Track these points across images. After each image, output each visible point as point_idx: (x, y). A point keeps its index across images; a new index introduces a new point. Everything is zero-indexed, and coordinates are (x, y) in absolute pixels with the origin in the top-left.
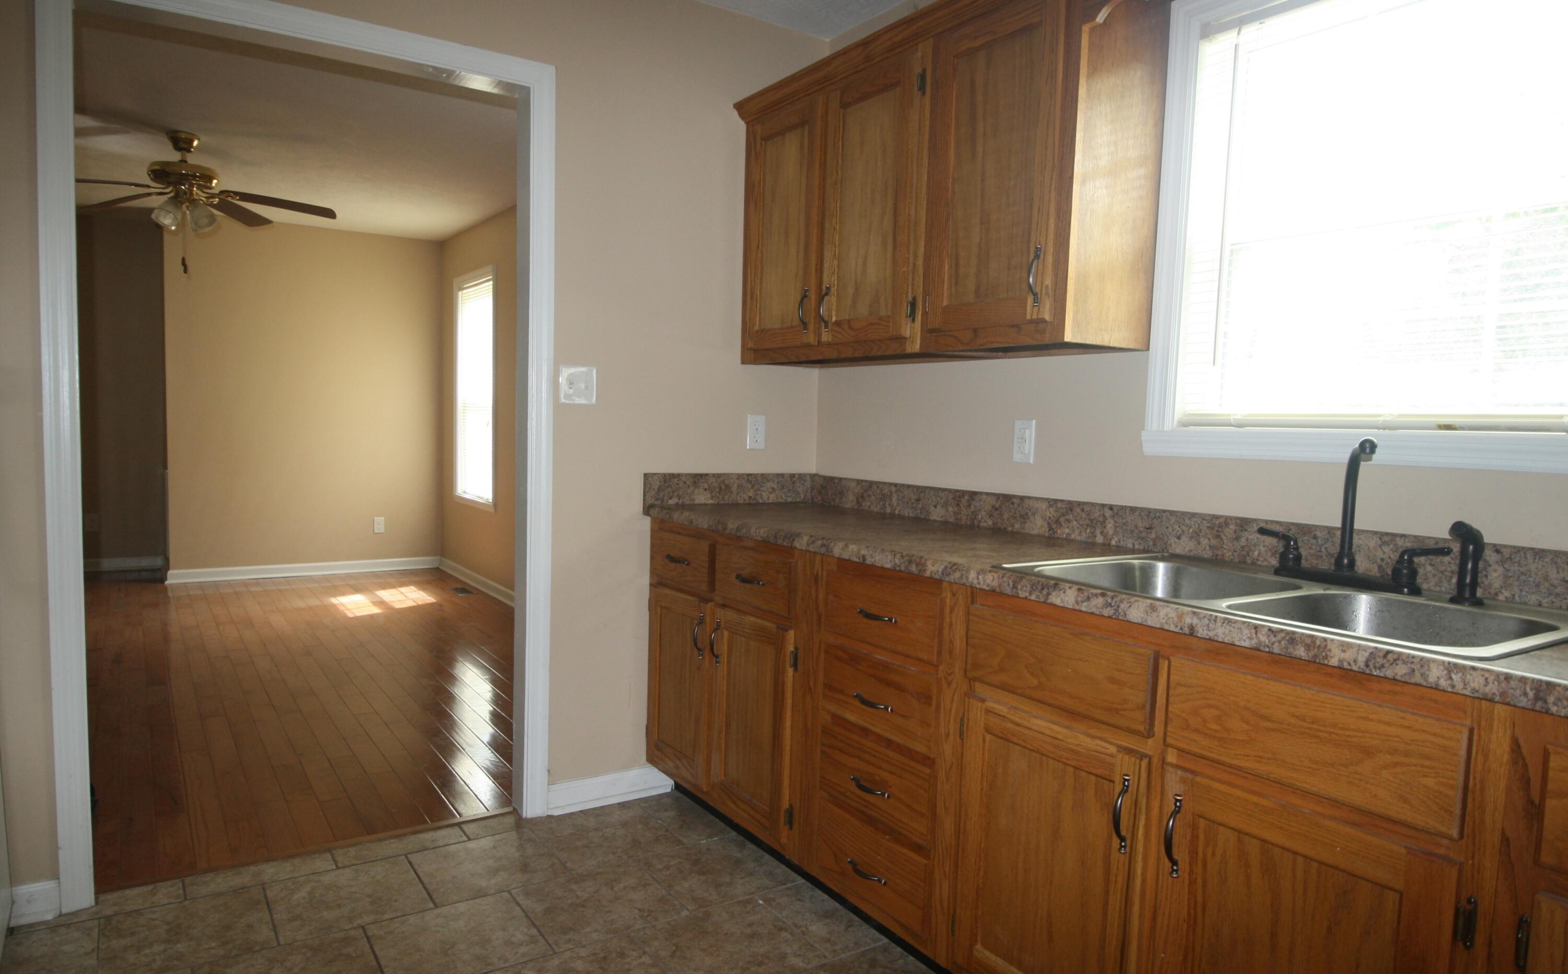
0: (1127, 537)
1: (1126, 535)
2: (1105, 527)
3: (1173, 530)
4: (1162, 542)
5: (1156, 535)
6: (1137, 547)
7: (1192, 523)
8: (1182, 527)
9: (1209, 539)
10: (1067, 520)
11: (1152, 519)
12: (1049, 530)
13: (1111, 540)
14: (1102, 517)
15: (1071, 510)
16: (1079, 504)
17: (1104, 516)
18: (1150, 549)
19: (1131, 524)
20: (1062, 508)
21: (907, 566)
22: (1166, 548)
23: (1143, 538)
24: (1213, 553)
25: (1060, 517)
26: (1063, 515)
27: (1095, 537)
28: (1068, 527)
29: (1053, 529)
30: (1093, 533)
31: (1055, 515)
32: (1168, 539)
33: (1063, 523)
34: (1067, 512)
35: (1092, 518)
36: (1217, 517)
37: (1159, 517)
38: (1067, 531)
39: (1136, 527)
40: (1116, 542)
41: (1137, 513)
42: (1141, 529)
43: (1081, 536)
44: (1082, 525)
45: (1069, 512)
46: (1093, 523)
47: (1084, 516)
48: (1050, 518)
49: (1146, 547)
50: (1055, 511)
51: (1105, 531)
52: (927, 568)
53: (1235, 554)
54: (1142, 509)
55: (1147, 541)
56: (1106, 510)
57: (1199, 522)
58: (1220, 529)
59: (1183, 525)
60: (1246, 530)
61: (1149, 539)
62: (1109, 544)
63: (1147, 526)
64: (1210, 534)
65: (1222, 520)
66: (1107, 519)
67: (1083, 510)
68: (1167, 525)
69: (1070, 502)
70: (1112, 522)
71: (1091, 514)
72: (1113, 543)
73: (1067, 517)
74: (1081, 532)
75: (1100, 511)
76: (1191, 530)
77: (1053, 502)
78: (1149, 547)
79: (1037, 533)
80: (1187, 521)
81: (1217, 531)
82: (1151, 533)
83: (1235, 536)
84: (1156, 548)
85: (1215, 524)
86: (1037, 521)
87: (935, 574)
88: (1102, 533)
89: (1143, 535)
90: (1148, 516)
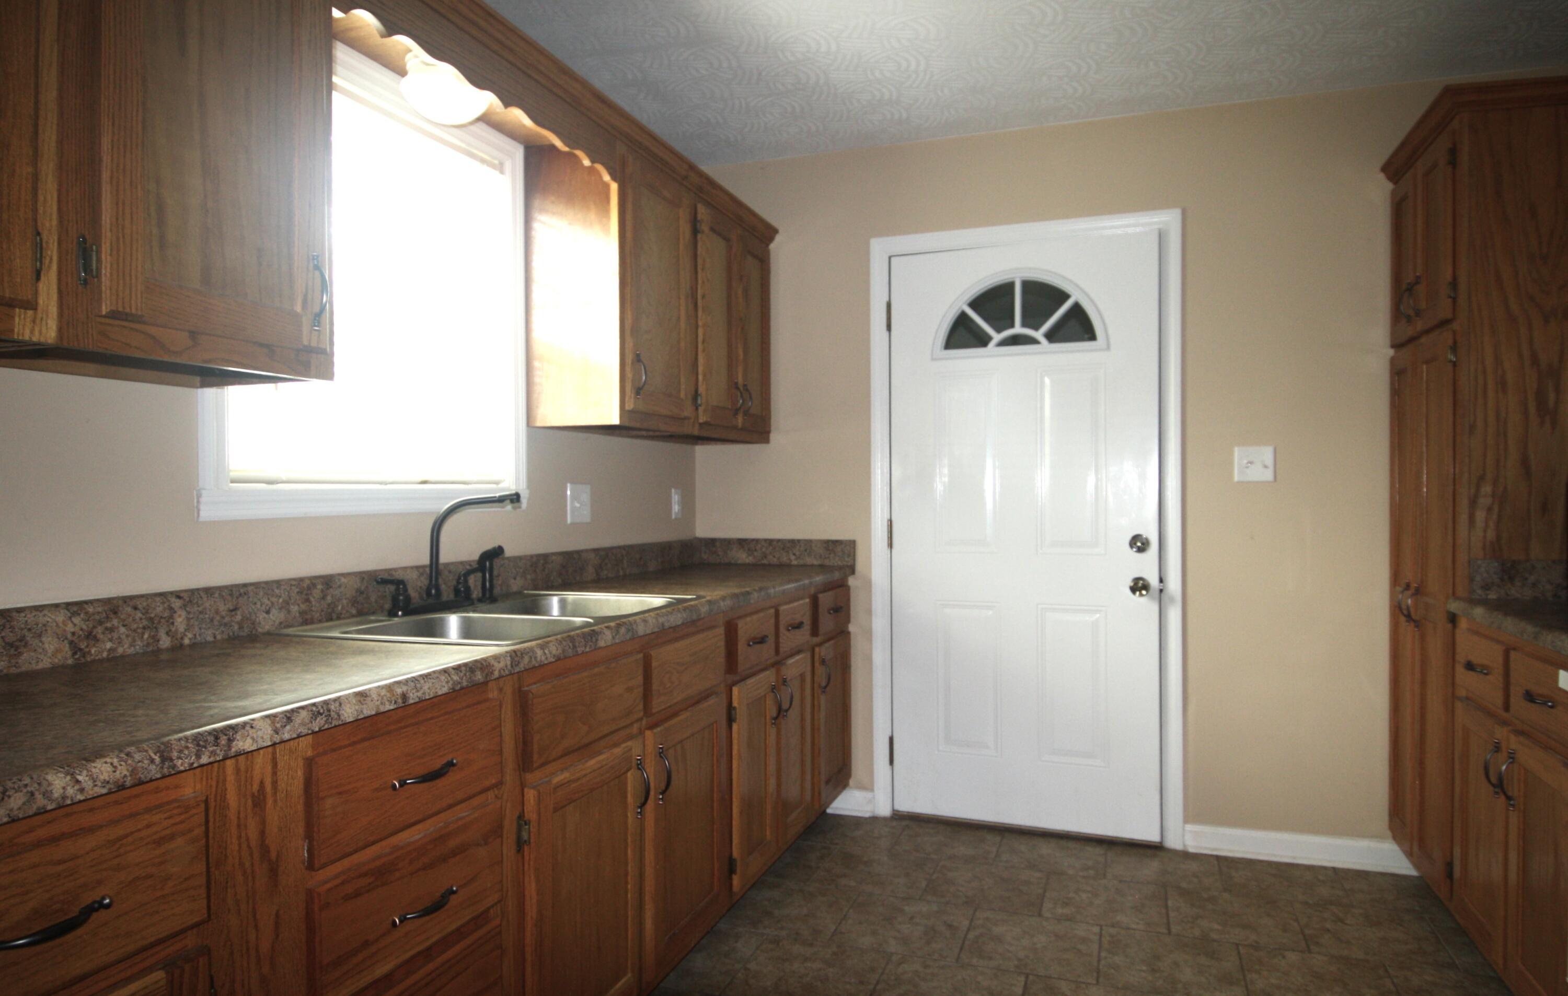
0: (205, 629)
1: (204, 626)
2: (173, 623)
3: (261, 606)
4: (249, 622)
5: (242, 616)
6: (219, 637)
7: (282, 592)
8: (271, 599)
9: (299, 605)
10: (107, 629)
11: (237, 598)
12: (75, 653)
13: (182, 638)
14: (167, 611)
15: (115, 613)
16: (126, 600)
17: (171, 608)
18: (236, 634)
19: (210, 611)
20: (99, 613)
21: (470, 678)
22: (254, 628)
23: (226, 625)
24: (302, 619)
25: (94, 627)
26: (101, 623)
27: (158, 641)
28: (111, 640)
29: (81, 650)
30: (153, 637)
31: (84, 627)
32: (256, 617)
33: (101, 636)
34: (107, 617)
35: (153, 615)
36: (301, 580)
37: (245, 594)
38: (109, 645)
39: (217, 612)
40: (190, 639)
41: (217, 595)
42: (224, 613)
43: (134, 646)
44: (135, 631)
45: (112, 616)
46: (153, 623)
47: (139, 615)
48: (73, 634)
49: (231, 634)
50: (83, 620)
51: (173, 629)
52: (494, 668)
53: (323, 613)
54: (220, 589)
55: (231, 626)
56: (173, 599)
57: (288, 589)
58: (309, 592)
59: (273, 596)
60: (331, 587)
61: (233, 624)
62: (182, 645)
63: (231, 608)
64: (299, 600)
65: (308, 582)
66: (175, 612)
67: (136, 608)
68: (255, 600)
69: (108, 601)
70: (184, 614)
71: (150, 611)
72: (186, 641)
73: (109, 625)
74: (134, 641)
75: (163, 603)
76: (281, 600)
77: (75, 608)
78: (234, 633)
79: (49, 666)
80: (277, 591)
81: (307, 594)
82: (236, 614)
83: (322, 596)
84: (243, 631)
85: (303, 587)
86: (47, 646)
87: (504, 670)
88: (167, 634)
89: (227, 619)
90: (231, 595)
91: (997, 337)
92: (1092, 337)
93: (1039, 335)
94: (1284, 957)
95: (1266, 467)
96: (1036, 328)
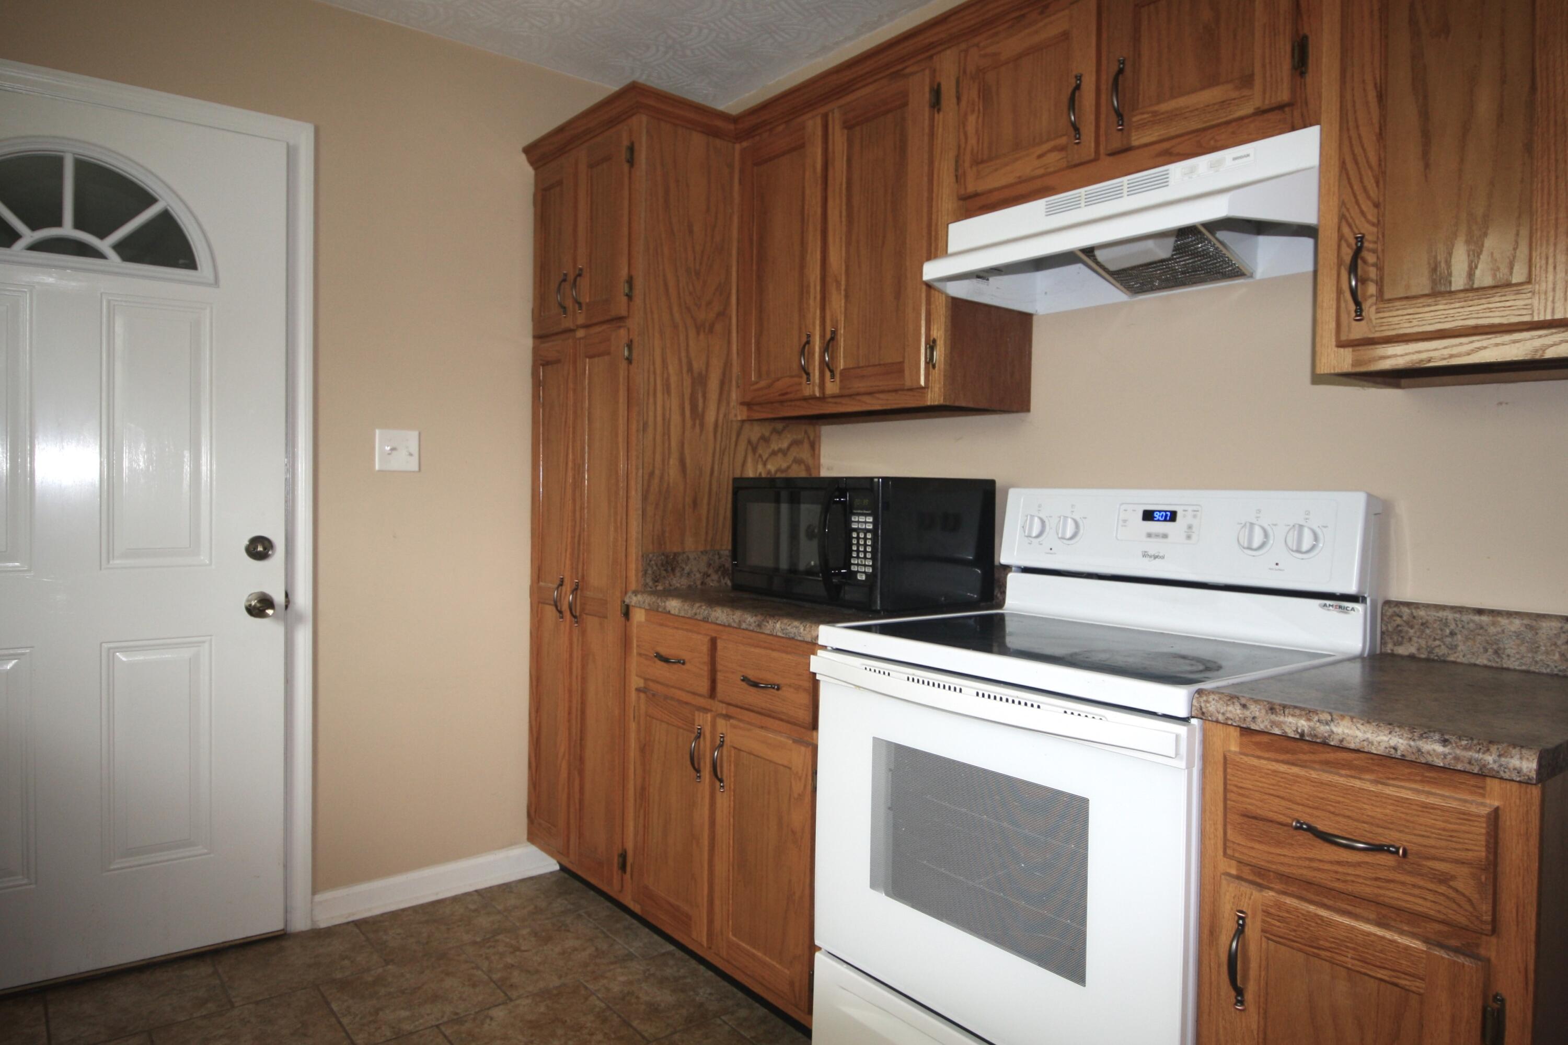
91: (29, 236)
92: (190, 263)
93: (105, 245)
94: (491, 1019)
95: (411, 455)
96: (102, 236)
